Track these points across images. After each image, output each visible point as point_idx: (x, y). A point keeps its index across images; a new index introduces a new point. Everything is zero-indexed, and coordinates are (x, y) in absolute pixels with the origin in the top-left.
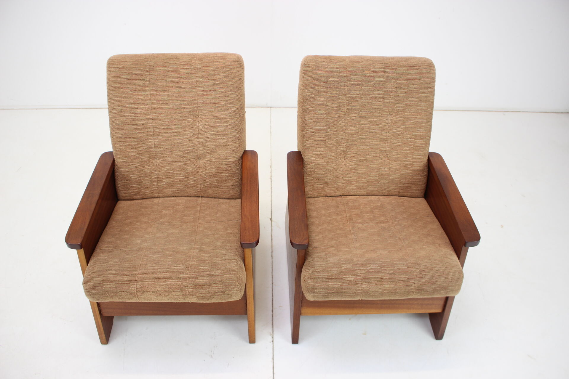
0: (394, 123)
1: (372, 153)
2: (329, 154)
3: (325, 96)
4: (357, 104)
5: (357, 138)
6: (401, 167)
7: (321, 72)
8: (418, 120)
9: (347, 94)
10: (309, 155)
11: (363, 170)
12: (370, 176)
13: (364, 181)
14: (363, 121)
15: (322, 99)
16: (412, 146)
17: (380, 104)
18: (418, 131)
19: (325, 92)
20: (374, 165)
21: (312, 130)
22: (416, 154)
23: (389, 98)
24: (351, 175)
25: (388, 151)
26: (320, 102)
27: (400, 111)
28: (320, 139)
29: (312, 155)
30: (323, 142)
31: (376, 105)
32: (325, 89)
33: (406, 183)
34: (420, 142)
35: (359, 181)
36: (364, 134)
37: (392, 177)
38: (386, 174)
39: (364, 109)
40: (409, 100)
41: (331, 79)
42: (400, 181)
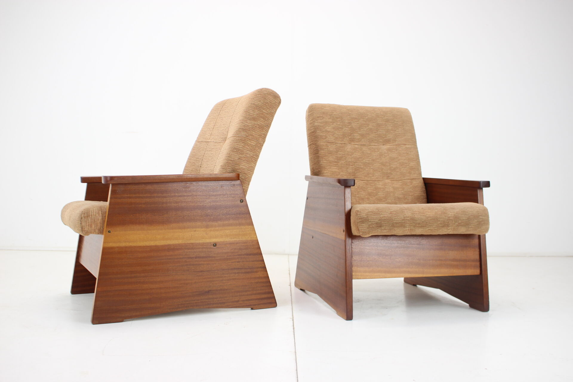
0: (389, 150)
1: (377, 174)
2: (341, 173)
3: (332, 126)
4: (357, 134)
5: (362, 162)
6: (401, 185)
7: (326, 109)
8: (407, 146)
9: (348, 126)
10: (326, 172)
11: (371, 188)
12: (379, 194)
13: (374, 199)
14: (364, 148)
15: (330, 128)
16: (408, 167)
17: (375, 135)
18: (409, 154)
19: (331, 122)
20: (380, 185)
21: (325, 151)
22: (413, 173)
23: (381, 130)
24: (362, 193)
25: (389, 173)
26: (329, 130)
27: (391, 140)
28: (332, 159)
29: (327, 172)
30: (335, 162)
31: (372, 135)
32: (331, 120)
33: (410, 198)
34: (413, 163)
35: (370, 199)
36: (367, 158)
37: (397, 194)
38: (391, 192)
39: (363, 138)
40: (397, 131)
41: (334, 113)
42: (404, 197)
